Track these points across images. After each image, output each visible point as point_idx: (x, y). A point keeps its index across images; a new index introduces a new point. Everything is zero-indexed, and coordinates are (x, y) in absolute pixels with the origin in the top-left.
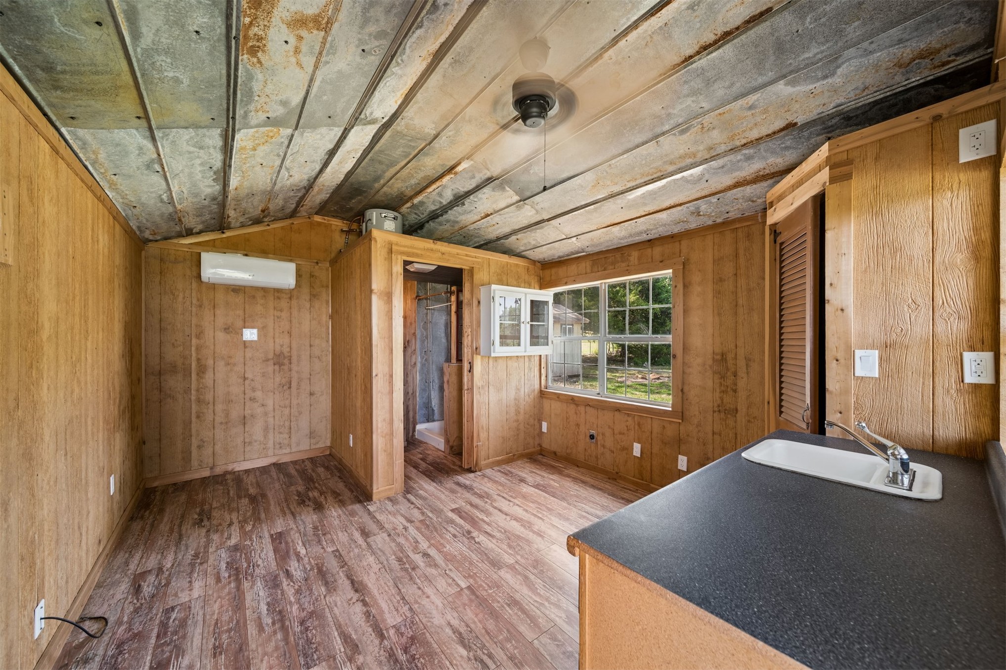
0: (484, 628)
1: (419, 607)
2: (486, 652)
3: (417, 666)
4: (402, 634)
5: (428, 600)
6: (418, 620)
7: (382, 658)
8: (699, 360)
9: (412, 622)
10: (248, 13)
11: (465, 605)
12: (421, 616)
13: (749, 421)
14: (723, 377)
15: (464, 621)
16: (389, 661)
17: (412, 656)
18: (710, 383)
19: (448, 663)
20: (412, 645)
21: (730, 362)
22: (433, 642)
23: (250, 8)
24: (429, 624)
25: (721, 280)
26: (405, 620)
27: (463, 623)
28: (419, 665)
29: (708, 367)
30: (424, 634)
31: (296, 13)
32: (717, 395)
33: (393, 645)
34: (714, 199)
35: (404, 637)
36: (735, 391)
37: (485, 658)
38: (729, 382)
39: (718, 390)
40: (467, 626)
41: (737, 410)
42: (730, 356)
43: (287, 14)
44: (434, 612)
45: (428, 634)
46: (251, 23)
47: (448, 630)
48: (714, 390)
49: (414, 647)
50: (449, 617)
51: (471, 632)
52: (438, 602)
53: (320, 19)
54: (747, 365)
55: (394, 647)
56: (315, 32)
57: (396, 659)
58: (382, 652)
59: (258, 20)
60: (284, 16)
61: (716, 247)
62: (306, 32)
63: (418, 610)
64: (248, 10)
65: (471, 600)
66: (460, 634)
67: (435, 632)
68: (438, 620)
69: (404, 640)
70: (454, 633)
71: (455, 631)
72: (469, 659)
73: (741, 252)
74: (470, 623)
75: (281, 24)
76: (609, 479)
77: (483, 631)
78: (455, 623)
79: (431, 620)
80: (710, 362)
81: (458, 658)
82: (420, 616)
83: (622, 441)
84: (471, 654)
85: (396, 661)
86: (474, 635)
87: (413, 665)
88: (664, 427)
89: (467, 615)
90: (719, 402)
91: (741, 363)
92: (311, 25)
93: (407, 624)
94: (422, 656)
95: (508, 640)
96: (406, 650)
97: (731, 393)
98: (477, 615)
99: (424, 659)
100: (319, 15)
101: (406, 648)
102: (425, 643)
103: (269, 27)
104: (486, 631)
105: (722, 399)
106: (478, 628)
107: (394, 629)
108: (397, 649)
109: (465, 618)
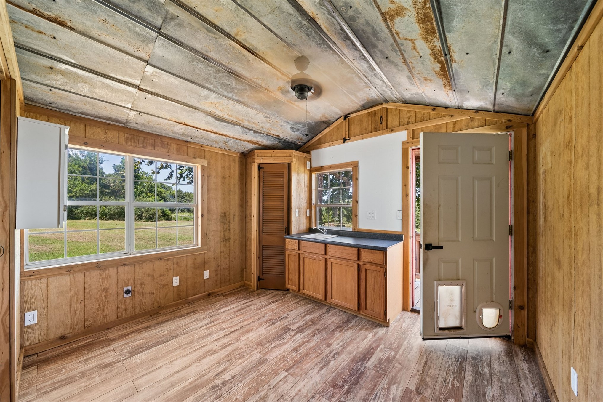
0: (316, 358)
1: (310, 392)
2: (329, 355)
3: (348, 378)
4: (333, 393)
5: (302, 390)
6: (320, 389)
7: (352, 396)
8: (215, 217)
9: (323, 391)
10: (429, 10)
11: (302, 369)
12: (317, 388)
13: (234, 242)
14: (225, 224)
15: (314, 367)
16: (352, 392)
17: (344, 382)
18: (219, 228)
19: (340, 367)
20: (338, 385)
21: (228, 216)
22: (332, 376)
23: (428, 12)
24: (321, 382)
25: (224, 177)
26: (323, 396)
27: (316, 367)
28: (347, 377)
29: (218, 220)
30: (329, 382)
31: (404, 16)
32: (223, 233)
33: (342, 395)
34: (237, 141)
35: (335, 391)
36: (229, 230)
37: (332, 354)
38: (227, 226)
39: (223, 231)
40: (317, 364)
41: (230, 238)
42: (228, 214)
43: (408, 14)
44: (311, 383)
45: (328, 380)
46: (425, 5)
47: (322, 372)
48: (221, 231)
49: (339, 384)
50: (314, 374)
51: (320, 363)
52: (302, 384)
53: (390, 18)
54: (234, 218)
55: (343, 393)
56: (387, 10)
57: (349, 389)
58: (349, 398)
59: (421, 7)
60: (409, 13)
61: (222, 161)
62: (392, 8)
63: (313, 392)
64: (429, 11)
65: (298, 367)
66: (322, 366)
67: (325, 377)
68: (318, 378)
69: (337, 390)
70: (323, 369)
71: (322, 368)
72: (335, 359)
73: (232, 167)
74: (313, 364)
75: (408, 7)
76: (151, 316)
77: (317, 358)
78: (316, 370)
79: (318, 382)
80: (219, 217)
81: (336, 363)
82: (316, 390)
83: (162, 282)
84: (332, 359)
85: (350, 388)
86: (321, 361)
87: (348, 380)
88: (195, 259)
89: (309, 367)
90: (223, 236)
91: (232, 217)
92: (392, 13)
93: (325, 393)
94: (342, 378)
95: (319, 349)
96: (342, 387)
97: (228, 231)
98: (308, 362)
99: (343, 377)
100: (393, 20)
101: (341, 387)
102: (334, 379)
103: (414, 4)
104: (317, 357)
105: (224, 235)
106: (316, 360)
107: (331, 399)
108: (343, 391)
109: (311, 366)
